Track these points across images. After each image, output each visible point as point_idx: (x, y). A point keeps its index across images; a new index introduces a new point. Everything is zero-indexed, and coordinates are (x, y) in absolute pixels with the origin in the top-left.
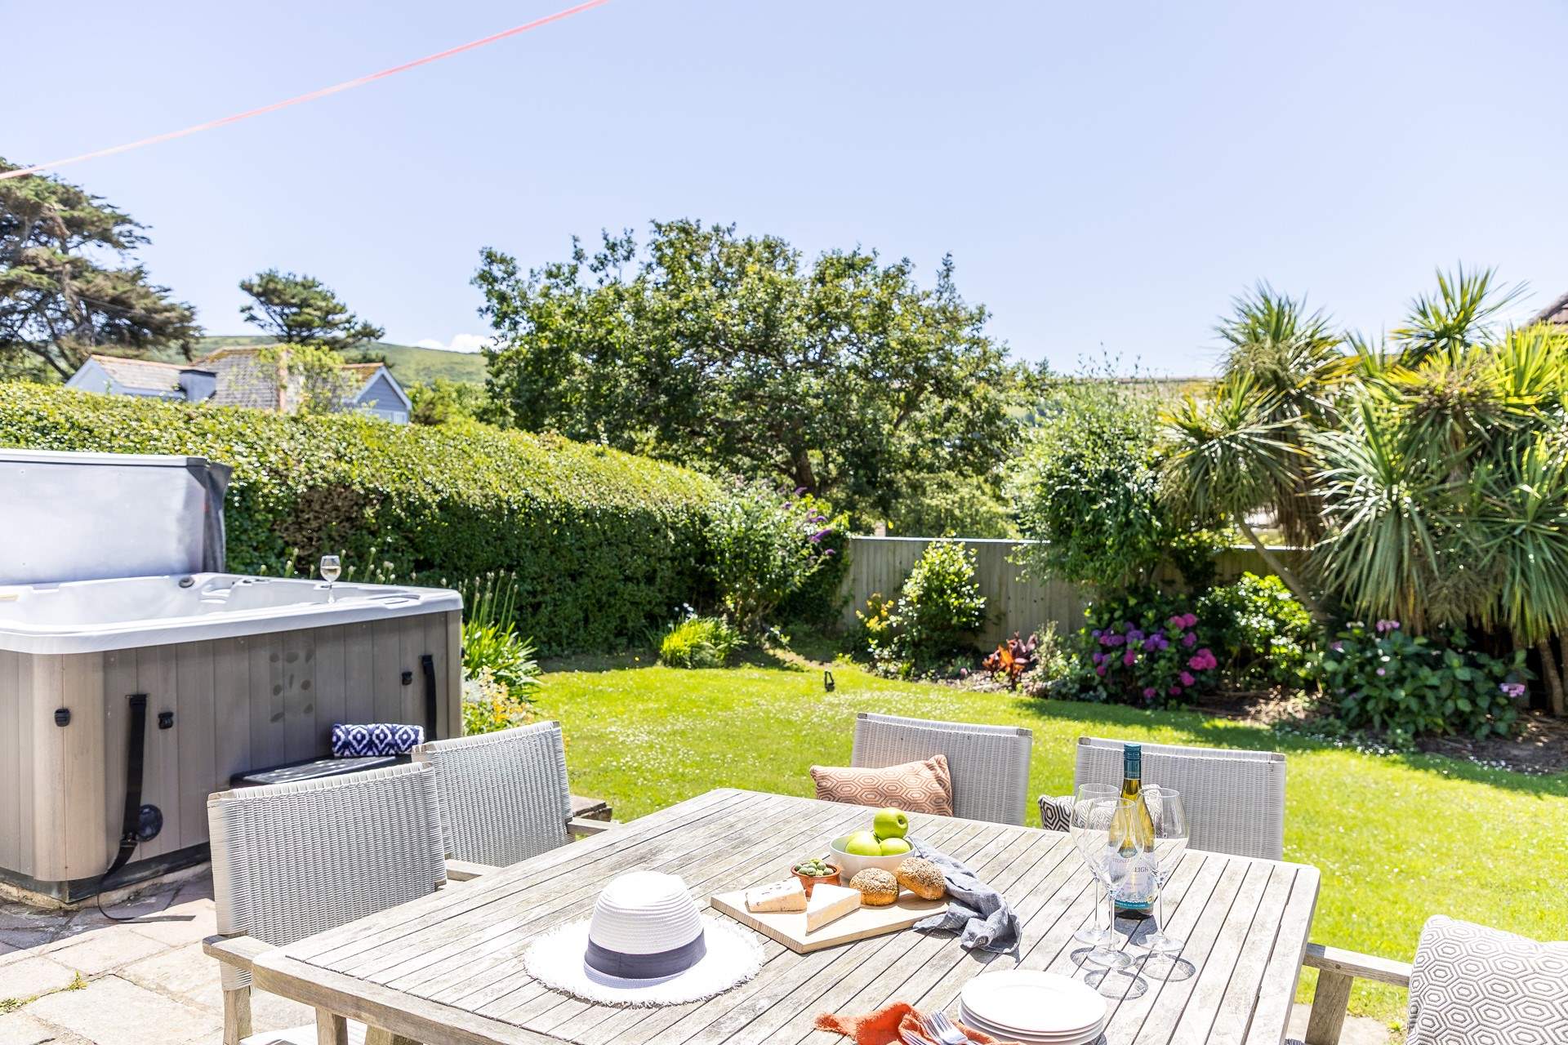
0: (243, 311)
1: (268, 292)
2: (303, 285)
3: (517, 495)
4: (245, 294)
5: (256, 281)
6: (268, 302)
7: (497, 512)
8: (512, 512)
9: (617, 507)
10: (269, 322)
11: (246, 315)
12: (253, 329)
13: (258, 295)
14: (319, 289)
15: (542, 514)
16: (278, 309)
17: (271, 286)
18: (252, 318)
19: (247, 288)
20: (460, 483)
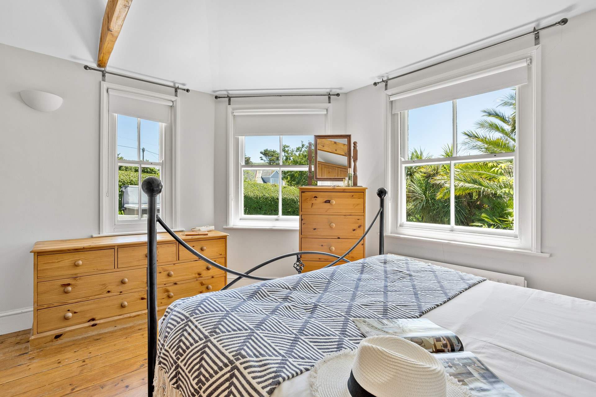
0: (260, 158)
1: (266, 153)
2: (273, 152)
3: (261, 195)
4: (261, 154)
5: (263, 151)
6: (266, 156)
7: (256, 198)
8: (260, 198)
9: (285, 198)
10: (266, 160)
11: (261, 159)
12: (262, 162)
13: (264, 154)
14: (276, 153)
15: (266, 198)
16: (268, 157)
17: (266, 152)
18: (262, 159)
19: (261, 153)
20: (249, 192)
